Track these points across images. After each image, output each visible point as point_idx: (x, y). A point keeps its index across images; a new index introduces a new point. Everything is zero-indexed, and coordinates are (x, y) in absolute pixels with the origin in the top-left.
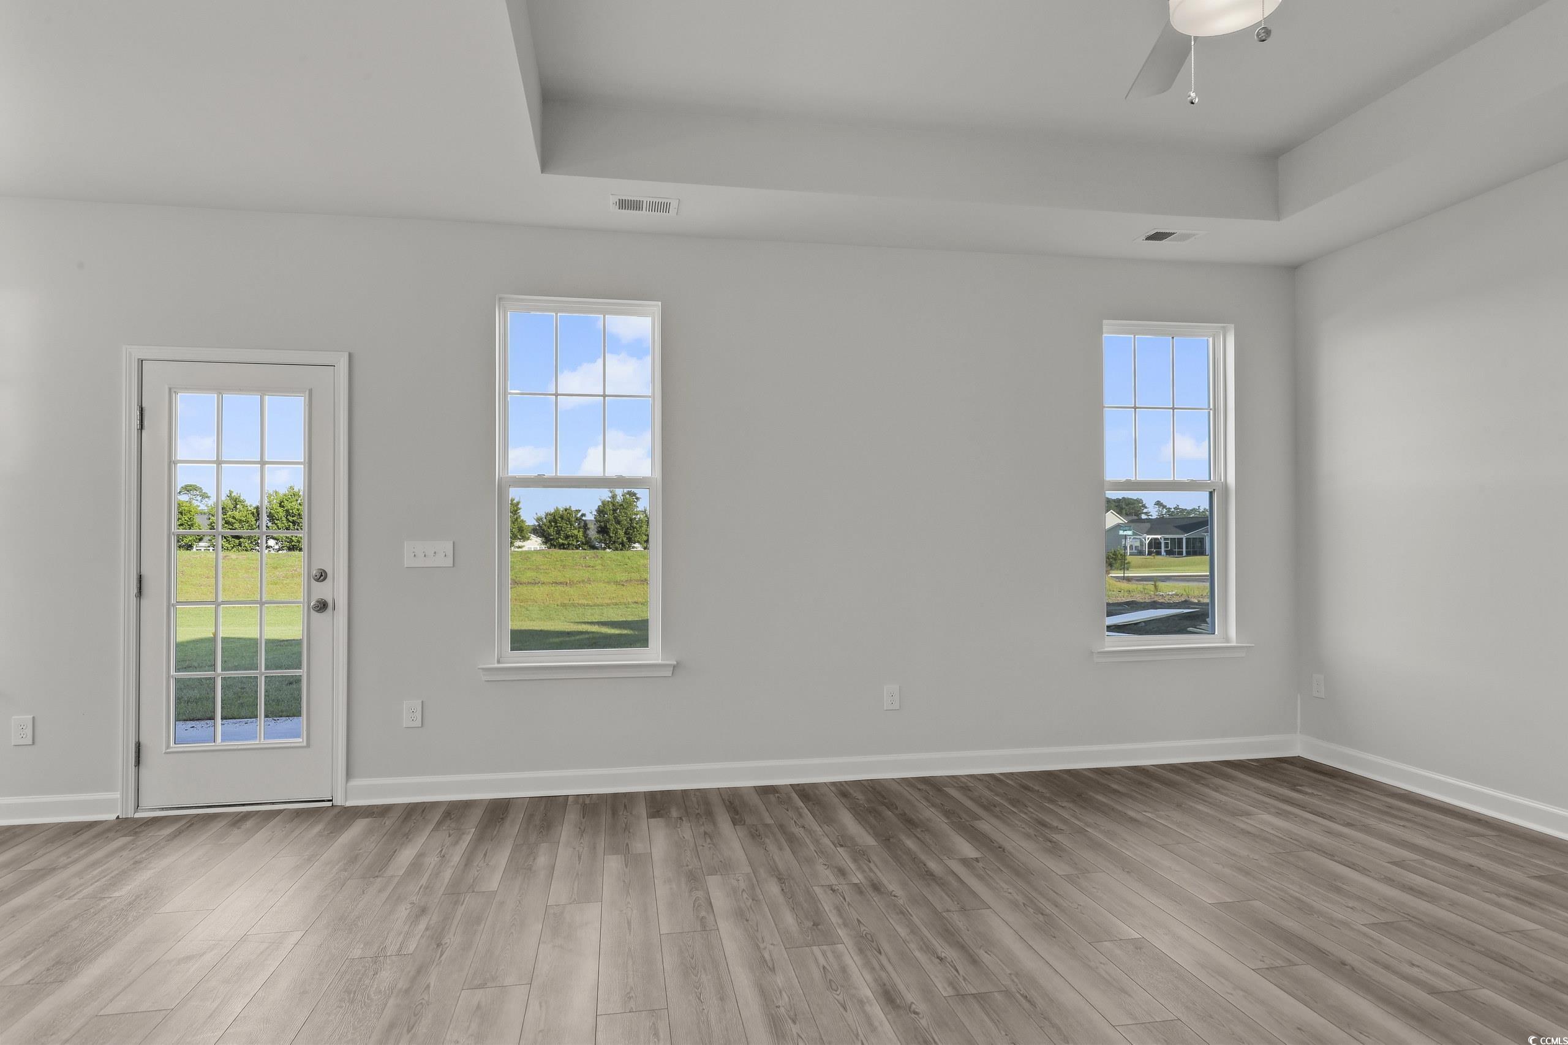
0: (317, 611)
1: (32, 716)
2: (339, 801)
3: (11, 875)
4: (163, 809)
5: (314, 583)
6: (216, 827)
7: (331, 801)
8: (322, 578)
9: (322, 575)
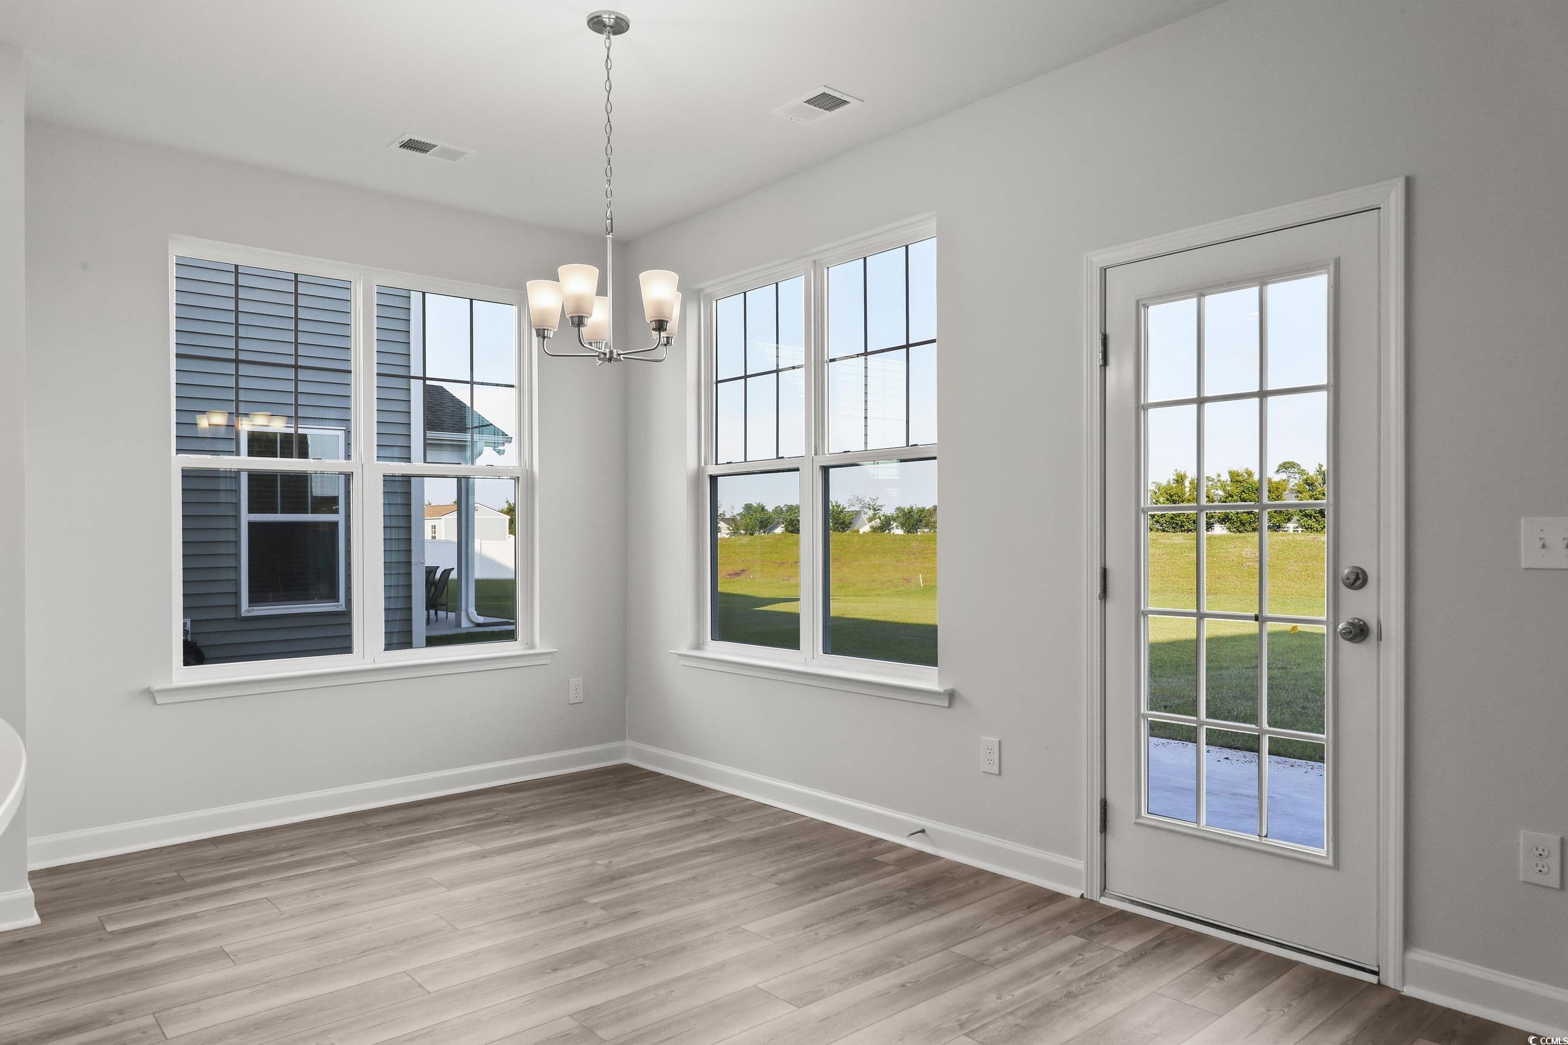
0: (1350, 640)
1: (998, 740)
2: (1391, 979)
3: (940, 954)
4: (1133, 902)
5: (1345, 591)
6: (1196, 959)
7: (1376, 973)
8: (1359, 582)
9: (1357, 578)
